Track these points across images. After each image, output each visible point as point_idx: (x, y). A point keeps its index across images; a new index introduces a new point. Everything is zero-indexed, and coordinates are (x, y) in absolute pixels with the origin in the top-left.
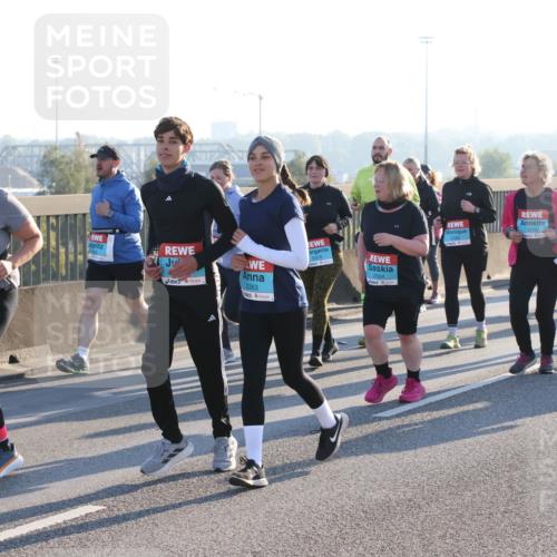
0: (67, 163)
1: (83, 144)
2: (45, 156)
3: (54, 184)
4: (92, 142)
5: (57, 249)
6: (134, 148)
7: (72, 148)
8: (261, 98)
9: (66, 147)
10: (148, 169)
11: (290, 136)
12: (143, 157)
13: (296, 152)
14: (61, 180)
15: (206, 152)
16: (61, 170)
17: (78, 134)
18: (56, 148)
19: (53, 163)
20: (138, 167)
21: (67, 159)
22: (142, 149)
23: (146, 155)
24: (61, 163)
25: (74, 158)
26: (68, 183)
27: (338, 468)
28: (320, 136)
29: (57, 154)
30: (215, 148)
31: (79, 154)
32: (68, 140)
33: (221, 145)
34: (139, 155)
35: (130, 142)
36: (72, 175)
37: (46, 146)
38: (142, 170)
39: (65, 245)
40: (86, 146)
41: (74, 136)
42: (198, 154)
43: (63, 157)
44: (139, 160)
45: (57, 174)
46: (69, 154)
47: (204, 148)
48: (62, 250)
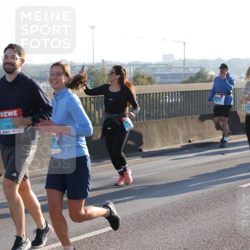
0: (98, 73)
1: (105, 65)
2: (88, 71)
3: (93, 83)
4: (109, 64)
5: (95, 112)
6: (128, 67)
7: (100, 67)
8: (184, 44)
9: (98, 66)
10: (134, 76)
11: (198, 60)
12: (132, 70)
13: (201, 68)
14: (96, 81)
15: (160, 68)
16: (96, 77)
17: (103, 60)
18: (93, 67)
19: (92, 73)
20: (130, 75)
21: (98, 72)
22: (132, 67)
23: (133, 70)
24: (96, 74)
25: (101, 71)
26: (99, 82)
27: (222, 210)
28: (212, 61)
29: (94, 70)
30: (165, 66)
31: (103, 69)
32: (99, 63)
33: (167, 65)
34: (130, 69)
35: (126, 64)
36: (101, 79)
37: (89, 66)
38: (132, 76)
39: (98, 110)
40: (107, 66)
41: (101, 62)
42: (157, 69)
43: (96, 71)
44: (130, 72)
45: (94, 78)
46: (99, 69)
47: (159, 66)
48: (97, 113)
